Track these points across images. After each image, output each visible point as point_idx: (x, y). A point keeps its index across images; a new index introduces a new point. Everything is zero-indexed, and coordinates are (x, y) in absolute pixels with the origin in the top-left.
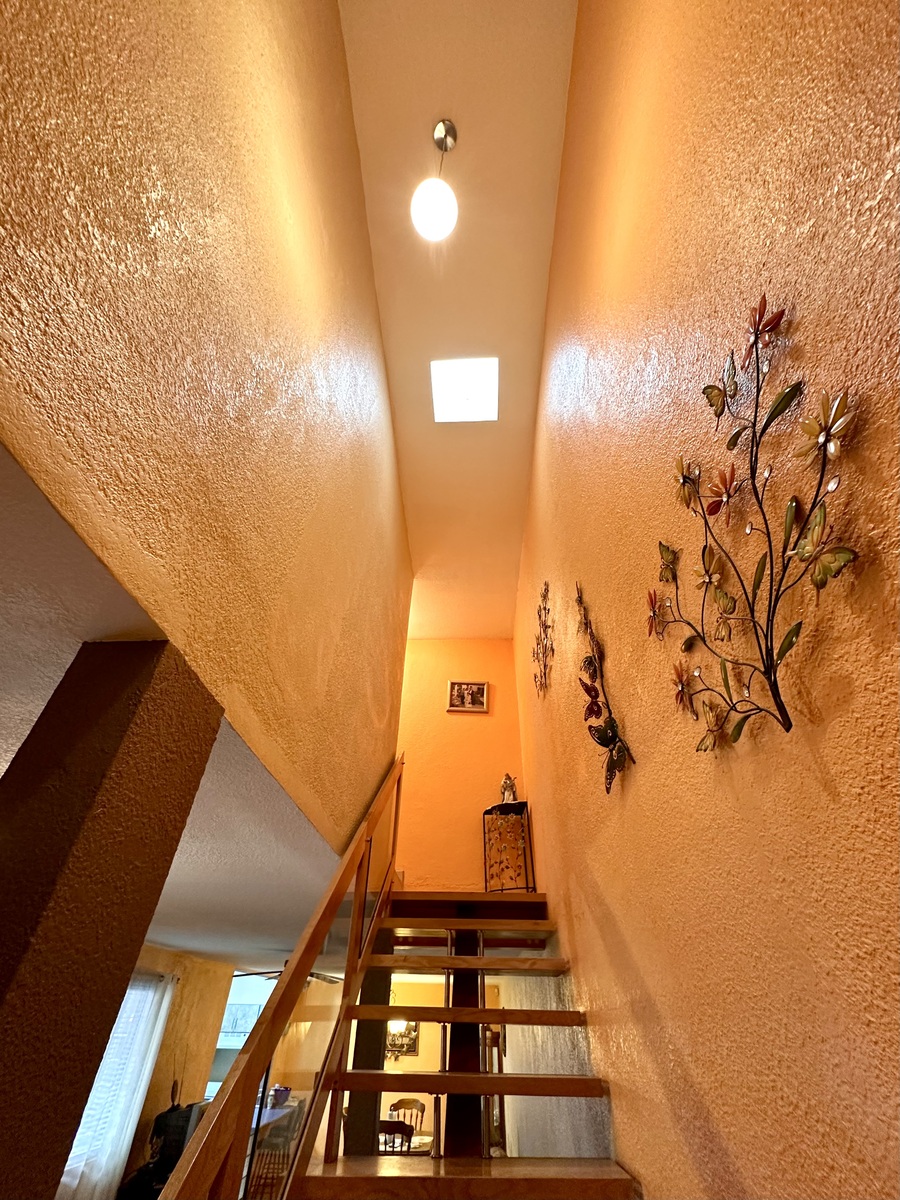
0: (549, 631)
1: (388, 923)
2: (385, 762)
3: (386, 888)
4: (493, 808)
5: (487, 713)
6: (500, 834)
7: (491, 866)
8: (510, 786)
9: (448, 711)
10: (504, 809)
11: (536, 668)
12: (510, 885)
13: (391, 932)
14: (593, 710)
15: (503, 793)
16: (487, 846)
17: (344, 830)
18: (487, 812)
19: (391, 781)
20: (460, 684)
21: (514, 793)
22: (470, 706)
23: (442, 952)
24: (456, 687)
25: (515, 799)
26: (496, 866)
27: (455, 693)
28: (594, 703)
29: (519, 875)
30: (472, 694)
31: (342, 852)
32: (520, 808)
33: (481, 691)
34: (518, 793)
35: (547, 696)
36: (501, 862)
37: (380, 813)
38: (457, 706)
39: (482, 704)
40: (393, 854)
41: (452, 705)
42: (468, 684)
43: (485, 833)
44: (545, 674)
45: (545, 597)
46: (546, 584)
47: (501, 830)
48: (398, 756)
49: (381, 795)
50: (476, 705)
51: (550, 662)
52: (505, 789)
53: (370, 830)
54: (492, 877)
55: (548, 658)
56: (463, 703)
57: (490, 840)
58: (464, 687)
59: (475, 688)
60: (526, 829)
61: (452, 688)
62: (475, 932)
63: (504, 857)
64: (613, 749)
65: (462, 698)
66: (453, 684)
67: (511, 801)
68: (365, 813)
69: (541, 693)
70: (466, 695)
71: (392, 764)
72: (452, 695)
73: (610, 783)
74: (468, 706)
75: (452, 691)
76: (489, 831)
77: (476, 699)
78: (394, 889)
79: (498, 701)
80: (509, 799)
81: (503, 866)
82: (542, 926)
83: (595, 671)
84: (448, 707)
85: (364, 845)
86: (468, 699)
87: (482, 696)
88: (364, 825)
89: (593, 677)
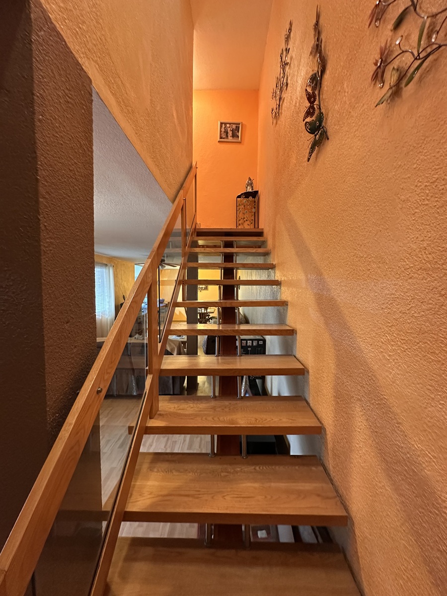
0: (287, 67)
1: (196, 238)
2: (188, 165)
3: (194, 227)
4: (242, 194)
5: (240, 143)
6: (244, 206)
7: (239, 220)
8: (251, 184)
9: (219, 142)
10: (247, 195)
11: (273, 104)
12: (247, 227)
13: (197, 242)
14: (309, 113)
15: (247, 188)
16: (238, 212)
17: (173, 192)
18: (239, 197)
19: (192, 174)
20: (225, 124)
21: (252, 187)
22: (232, 138)
23: (219, 250)
24: (223, 126)
25: (252, 190)
26: (242, 220)
27: (223, 130)
28: (312, 107)
29: (252, 223)
30: (232, 131)
31: (173, 201)
32: (254, 194)
33: (237, 128)
34: (254, 187)
35: (279, 122)
36: (244, 218)
37: (189, 188)
38: (224, 139)
39: (238, 137)
40: (196, 211)
41: (221, 138)
42: (230, 124)
43: (237, 206)
44: (279, 106)
45: (288, 38)
46: (291, 24)
47: (245, 204)
48: (194, 164)
49: (188, 180)
50: (235, 138)
51: (283, 95)
52: (248, 185)
53: (185, 195)
54: (240, 225)
55: (283, 92)
56: (227, 136)
57: (239, 209)
58: (228, 125)
59: (234, 126)
60: (257, 204)
61: (221, 127)
62: (233, 241)
63: (245, 217)
64: (317, 134)
65: (227, 133)
66: (221, 124)
67: (250, 191)
68: (181, 186)
69: (275, 122)
70: (229, 131)
71: (191, 167)
72: (221, 131)
73: (311, 155)
74: (230, 139)
75: (221, 129)
76: (239, 205)
77: (234, 135)
78: (197, 227)
79: (246, 135)
80: (249, 190)
81: (245, 220)
82: (261, 239)
83: (316, 84)
84: (219, 139)
85: (182, 201)
86: (230, 133)
87: (238, 131)
88: (181, 192)
89: (314, 89)
